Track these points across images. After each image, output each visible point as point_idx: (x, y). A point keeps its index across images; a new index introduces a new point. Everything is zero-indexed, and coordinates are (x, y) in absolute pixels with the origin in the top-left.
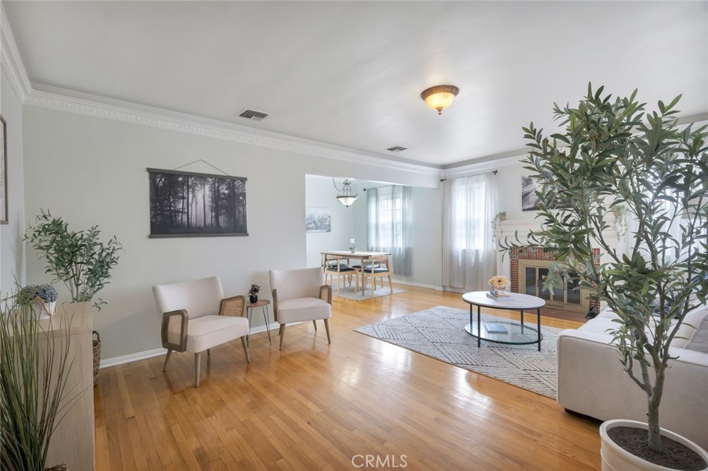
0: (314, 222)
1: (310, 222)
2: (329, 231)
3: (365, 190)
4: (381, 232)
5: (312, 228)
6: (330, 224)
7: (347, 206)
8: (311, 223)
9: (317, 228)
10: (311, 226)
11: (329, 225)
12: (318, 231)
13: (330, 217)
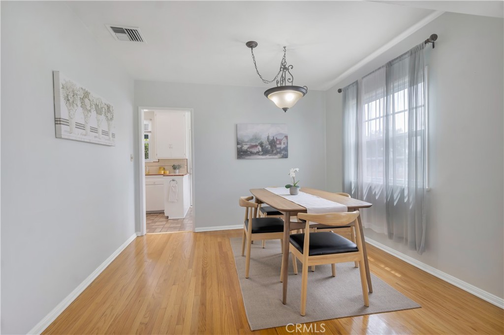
0: (261, 145)
1: (254, 144)
2: (286, 156)
3: (340, 91)
4: (365, 158)
5: (258, 153)
6: (287, 147)
7: (285, 110)
8: (256, 146)
9: (265, 152)
10: (255, 150)
11: (286, 149)
12: (268, 156)
13: (286, 137)
